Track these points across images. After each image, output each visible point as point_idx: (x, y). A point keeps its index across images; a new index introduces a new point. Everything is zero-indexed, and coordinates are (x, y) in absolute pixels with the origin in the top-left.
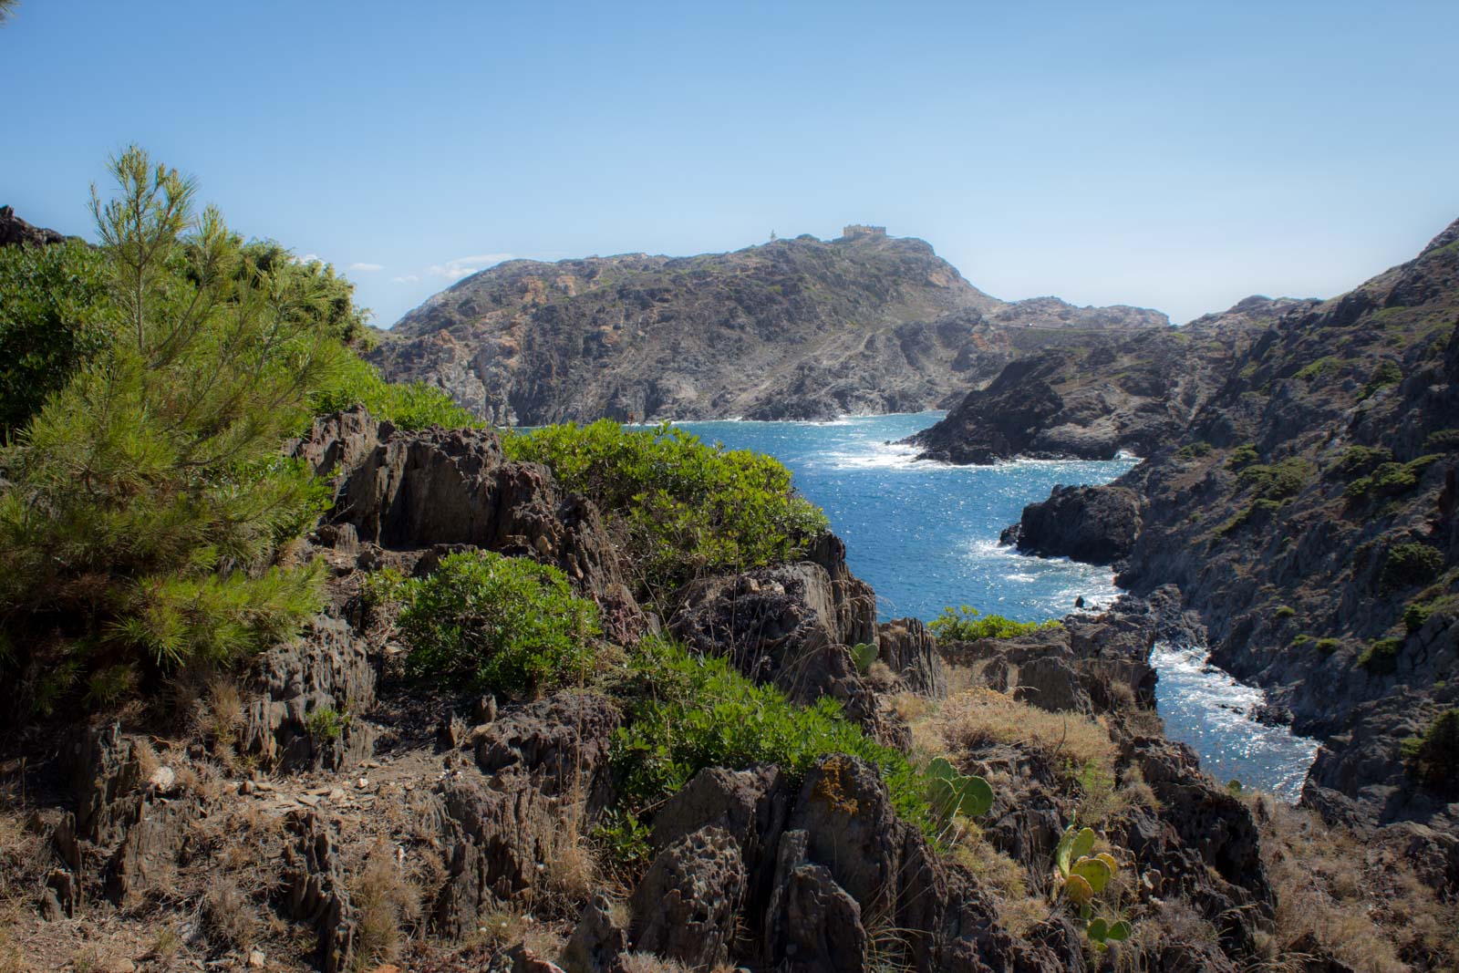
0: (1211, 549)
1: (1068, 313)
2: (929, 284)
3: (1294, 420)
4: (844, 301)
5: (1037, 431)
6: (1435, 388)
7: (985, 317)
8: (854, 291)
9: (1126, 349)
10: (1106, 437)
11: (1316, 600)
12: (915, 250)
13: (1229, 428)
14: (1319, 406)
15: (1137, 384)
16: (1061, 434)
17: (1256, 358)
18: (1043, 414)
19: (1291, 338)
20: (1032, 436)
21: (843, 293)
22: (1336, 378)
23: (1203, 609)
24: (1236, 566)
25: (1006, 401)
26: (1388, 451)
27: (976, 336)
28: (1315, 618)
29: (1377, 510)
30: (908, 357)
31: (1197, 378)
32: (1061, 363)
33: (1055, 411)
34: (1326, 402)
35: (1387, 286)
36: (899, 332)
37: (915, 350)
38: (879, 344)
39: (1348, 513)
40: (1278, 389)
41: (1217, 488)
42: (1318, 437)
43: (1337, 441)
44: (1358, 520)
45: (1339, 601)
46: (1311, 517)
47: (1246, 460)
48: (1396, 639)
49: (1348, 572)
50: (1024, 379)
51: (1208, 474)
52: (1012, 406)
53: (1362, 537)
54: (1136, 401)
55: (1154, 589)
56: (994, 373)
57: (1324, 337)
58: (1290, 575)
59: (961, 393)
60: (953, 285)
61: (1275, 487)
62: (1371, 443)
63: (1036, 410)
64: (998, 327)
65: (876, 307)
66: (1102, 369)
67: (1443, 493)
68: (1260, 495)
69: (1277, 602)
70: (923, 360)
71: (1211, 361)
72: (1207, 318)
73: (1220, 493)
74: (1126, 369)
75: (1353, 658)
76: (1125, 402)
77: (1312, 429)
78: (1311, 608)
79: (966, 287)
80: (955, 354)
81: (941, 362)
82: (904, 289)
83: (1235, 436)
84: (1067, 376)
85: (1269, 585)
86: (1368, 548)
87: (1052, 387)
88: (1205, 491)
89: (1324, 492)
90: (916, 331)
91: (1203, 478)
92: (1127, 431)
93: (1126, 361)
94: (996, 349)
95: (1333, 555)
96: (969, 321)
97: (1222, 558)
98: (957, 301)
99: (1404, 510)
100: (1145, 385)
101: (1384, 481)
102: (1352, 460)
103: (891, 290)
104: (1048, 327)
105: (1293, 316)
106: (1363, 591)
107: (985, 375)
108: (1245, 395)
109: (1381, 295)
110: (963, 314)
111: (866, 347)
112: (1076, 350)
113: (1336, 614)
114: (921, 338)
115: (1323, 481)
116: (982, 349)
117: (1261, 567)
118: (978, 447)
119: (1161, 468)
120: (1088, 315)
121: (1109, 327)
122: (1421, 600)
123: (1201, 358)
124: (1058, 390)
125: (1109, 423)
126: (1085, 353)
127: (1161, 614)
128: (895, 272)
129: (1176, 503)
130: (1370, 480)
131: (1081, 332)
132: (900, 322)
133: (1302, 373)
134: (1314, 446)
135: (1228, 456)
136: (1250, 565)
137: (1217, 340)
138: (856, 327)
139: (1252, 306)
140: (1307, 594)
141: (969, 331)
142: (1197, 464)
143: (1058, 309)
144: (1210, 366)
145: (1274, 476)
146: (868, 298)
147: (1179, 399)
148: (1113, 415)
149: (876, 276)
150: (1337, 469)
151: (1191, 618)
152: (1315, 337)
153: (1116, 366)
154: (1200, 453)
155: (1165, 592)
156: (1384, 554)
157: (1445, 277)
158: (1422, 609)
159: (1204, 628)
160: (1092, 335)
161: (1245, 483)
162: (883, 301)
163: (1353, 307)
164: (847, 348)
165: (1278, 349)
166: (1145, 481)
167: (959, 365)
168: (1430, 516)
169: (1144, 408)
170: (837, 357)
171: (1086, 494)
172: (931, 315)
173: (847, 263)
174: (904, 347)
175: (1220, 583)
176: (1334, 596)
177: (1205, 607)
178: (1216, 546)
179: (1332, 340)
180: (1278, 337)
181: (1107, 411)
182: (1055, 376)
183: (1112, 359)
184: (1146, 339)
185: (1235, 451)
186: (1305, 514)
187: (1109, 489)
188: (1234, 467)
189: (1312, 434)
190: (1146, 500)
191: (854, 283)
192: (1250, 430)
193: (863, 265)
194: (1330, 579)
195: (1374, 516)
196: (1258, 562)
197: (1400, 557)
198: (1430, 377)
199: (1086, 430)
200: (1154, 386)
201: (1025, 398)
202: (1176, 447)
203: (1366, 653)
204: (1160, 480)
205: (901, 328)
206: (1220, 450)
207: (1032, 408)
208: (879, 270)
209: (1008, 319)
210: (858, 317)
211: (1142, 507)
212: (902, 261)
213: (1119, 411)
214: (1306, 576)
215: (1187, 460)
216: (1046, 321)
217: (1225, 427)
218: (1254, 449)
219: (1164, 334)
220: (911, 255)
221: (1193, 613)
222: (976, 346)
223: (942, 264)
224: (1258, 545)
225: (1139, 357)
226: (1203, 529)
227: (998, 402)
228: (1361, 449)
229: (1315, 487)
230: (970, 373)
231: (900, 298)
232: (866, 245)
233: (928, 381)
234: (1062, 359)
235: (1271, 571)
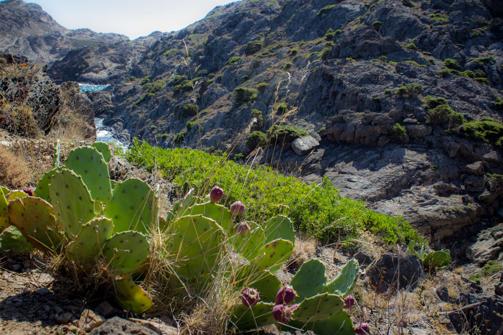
0: (132, 109)
1: (93, 34)
2: (40, 21)
3: (161, 69)
4: (6, 25)
5: (80, 75)
6: (201, 57)
7: (63, 35)
8: (10, 22)
9: (112, 47)
10: (104, 77)
11: (163, 123)
12: (35, 8)
13: (141, 71)
14: (169, 64)
15: (115, 59)
16: (88, 76)
17: (153, 50)
18: (83, 69)
19: (164, 43)
20: (78, 77)
21: (6, 22)
22: (175, 55)
23: (129, 129)
24: (140, 114)
25: (68, 64)
26: (187, 77)
27: (58, 41)
28: (162, 129)
29: (182, 95)
30: (32, 48)
31: (136, 58)
32: (89, 51)
33: (86, 68)
34: (172, 63)
35: (194, 28)
36: (29, 39)
37: (35, 46)
38: (21, 42)
39: (174, 96)
40: (157, 59)
41: (137, 91)
42: (168, 74)
43: (173, 74)
44: (176, 98)
45: (169, 123)
46: (163, 98)
47: (147, 82)
48: (184, 132)
49: (173, 114)
50: (75, 57)
51: (134, 87)
52: (70, 66)
53: (177, 103)
54: (115, 65)
55: (114, 123)
56: (64, 55)
57: (174, 43)
58: (156, 116)
59: (53, 62)
60: (50, 22)
61: (153, 89)
62: (182, 75)
63: (79, 67)
64: (67, 39)
65: (19, 29)
66: (104, 54)
67: (200, 89)
68: (148, 92)
69: (151, 124)
70: (38, 49)
71: (141, 52)
72: (141, 38)
73: (138, 93)
74: (112, 54)
75: (172, 139)
76: (111, 65)
77: (167, 71)
78: (161, 126)
79: (55, 23)
80: (51, 48)
81: (45, 50)
82: (31, 22)
83: (143, 74)
84: (91, 56)
85: (149, 120)
86: (178, 106)
87: (85, 59)
88: (133, 92)
89: (167, 90)
90: (36, 39)
91: (132, 88)
92: (112, 75)
93: (112, 51)
94: (66, 47)
95: (169, 109)
96: (56, 35)
97: (136, 112)
98: (52, 28)
99: (190, 95)
100: (118, 59)
101: (184, 86)
102: (176, 80)
103: (25, 23)
104: (85, 39)
105: (165, 36)
106: (176, 119)
107: (62, 55)
108: (147, 61)
109: (192, 30)
110: (54, 33)
111: (16, 44)
112: (94, 47)
113: (169, 127)
114: (37, 41)
115: (167, 86)
116: (61, 46)
117: (147, 114)
118: (58, 80)
119: (118, 85)
120: (100, 36)
121: (108, 40)
122: (192, 121)
123: (138, 51)
124: (88, 61)
125: (105, 72)
126: (98, 48)
127: (116, 131)
128: (27, 16)
129: (123, 96)
130: (180, 86)
131: (97, 41)
132: (29, 35)
133: (165, 54)
134: (167, 77)
135: (140, 81)
136: (144, 114)
137: (144, 45)
138: (11, 36)
139: (155, 34)
140: (160, 122)
141: (56, 40)
142: (131, 83)
143: (90, 33)
144: (141, 54)
145: (153, 85)
146: (16, 25)
147: (130, 65)
148: (107, 70)
149: (19, 17)
150: (171, 82)
151: (125, 132)
152: (171, 43)
153: (108, 53)
154: (132, 80)
155: (118, 125)
156: (182, 108)
157: (211, 25)
158: (191, 123)
159: (129, 135)
160: (101, 43)
161: (145, 89)
162: (22, 26)
163: (183, 34)
164: (8, 44)
165: (160, 46)
166: (113, 89)
167: (53, 52)
168: (197, 96)
169: (118, 68)
170: (3, 47)
171: (93, 93)
172: (41, 33)
173: (7, 11)
174: (31, 44)
175: (135, 120)
176: (168, 122)
177: (130, 128)
178: (134, 108)
179: (176, 44)
180: (160, 43)
181: (105, 68)
182: (86, 56)
183: (107, 50)
184: (119, 44)
185: (143, 79)
186: (161, 97)
187: (101, 92)
188: (143, 84)
189: (167, 73)
190: (113, 95)
191: (10, 19)
192: (148, 72)
193: (14, 12)
194: (168, 116)
195: (181, 97)
196: (147, 112)
197: (186, 108)
198: (200, 54)
199: (97, 75)
200: (121, 60)
201: (75, 63)
202: (124, 78)
203: (175, 137)
204: (118, 89)
205: (29, 37)
206: (139, 79)
207: (77, 66)
208: (20, 14)
209: (71, 36)
210: (12, 32)
211: (112, 98)
212: (30, 12)
213: (109, 68)
214: (160, 116)
215: (127, 82)
216: (85, 37)
217: (140, 71)
218: (149, 78)
219: (125, 42)
220: (33, 9)
221: (126, 130)
222: (59, 45)
223: (46, 14)
224: (147, 107)
225: (116, 50)
226: (131, 103)
227: (65, 64)
228: (179, 76)
229: (164, 88)
230: (57, 55)
231: (29, 26)
232: (15, 4)
233: (41, 58)
234: (89, 50)
235: (150, 115)
